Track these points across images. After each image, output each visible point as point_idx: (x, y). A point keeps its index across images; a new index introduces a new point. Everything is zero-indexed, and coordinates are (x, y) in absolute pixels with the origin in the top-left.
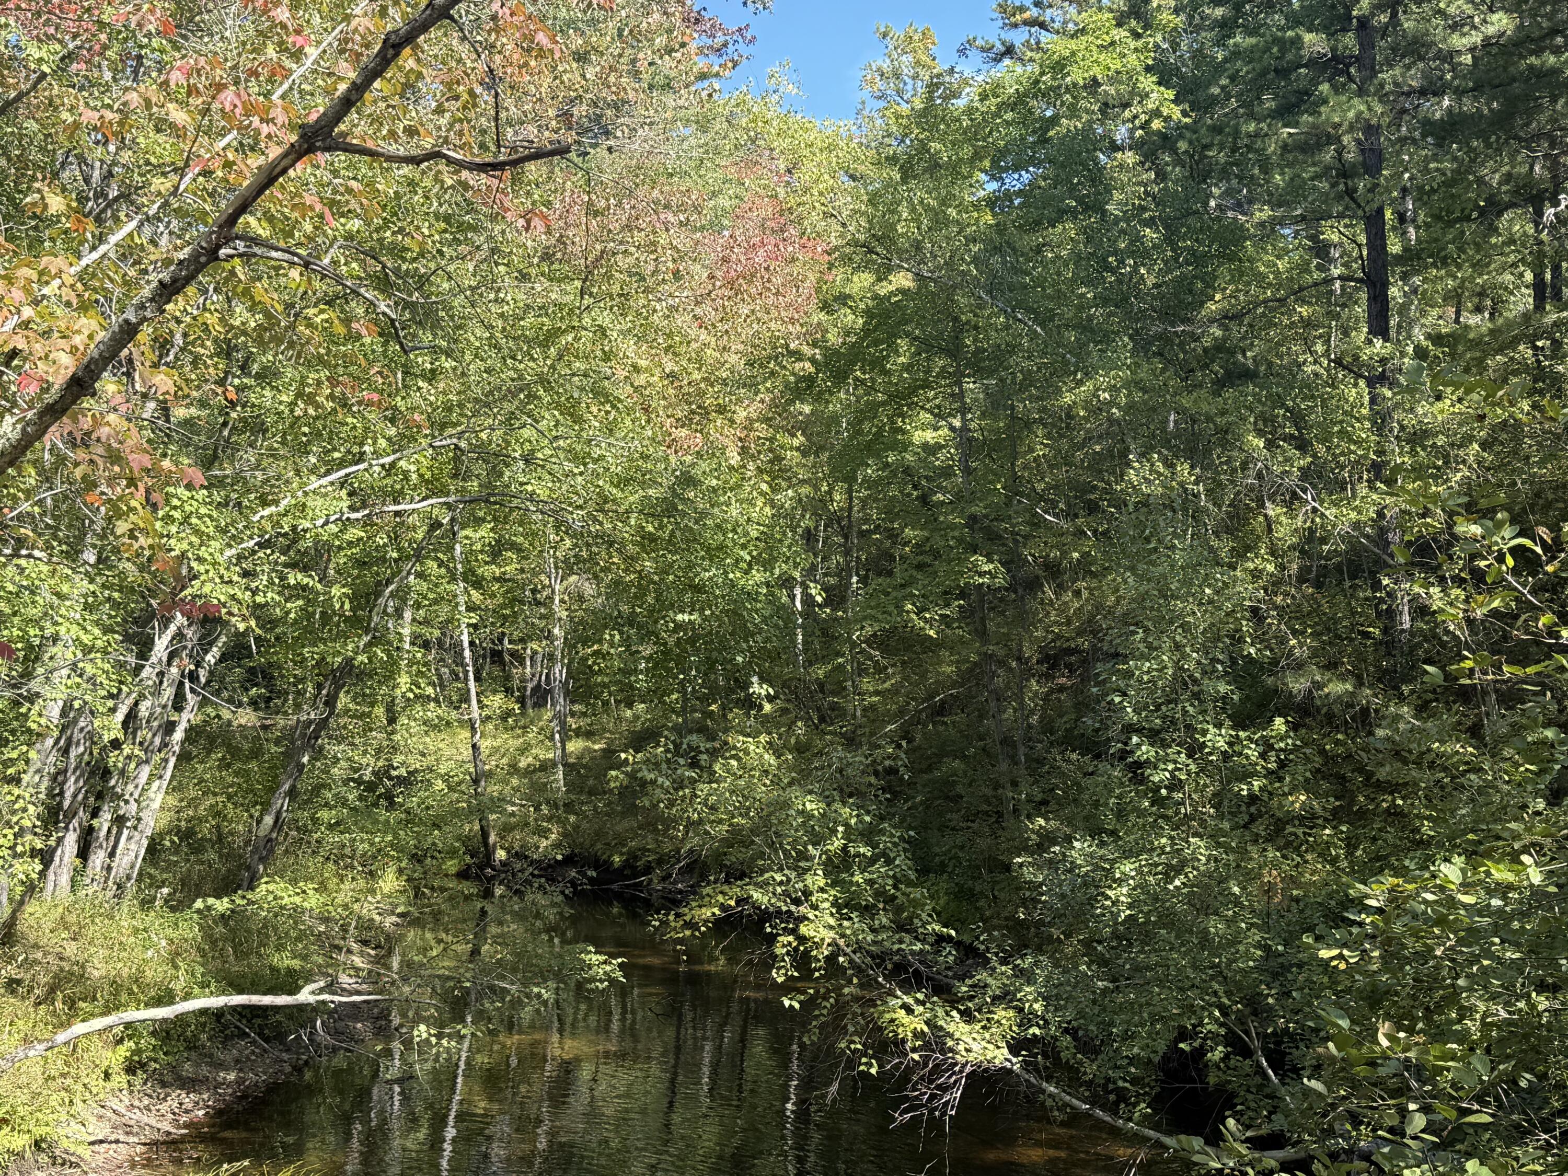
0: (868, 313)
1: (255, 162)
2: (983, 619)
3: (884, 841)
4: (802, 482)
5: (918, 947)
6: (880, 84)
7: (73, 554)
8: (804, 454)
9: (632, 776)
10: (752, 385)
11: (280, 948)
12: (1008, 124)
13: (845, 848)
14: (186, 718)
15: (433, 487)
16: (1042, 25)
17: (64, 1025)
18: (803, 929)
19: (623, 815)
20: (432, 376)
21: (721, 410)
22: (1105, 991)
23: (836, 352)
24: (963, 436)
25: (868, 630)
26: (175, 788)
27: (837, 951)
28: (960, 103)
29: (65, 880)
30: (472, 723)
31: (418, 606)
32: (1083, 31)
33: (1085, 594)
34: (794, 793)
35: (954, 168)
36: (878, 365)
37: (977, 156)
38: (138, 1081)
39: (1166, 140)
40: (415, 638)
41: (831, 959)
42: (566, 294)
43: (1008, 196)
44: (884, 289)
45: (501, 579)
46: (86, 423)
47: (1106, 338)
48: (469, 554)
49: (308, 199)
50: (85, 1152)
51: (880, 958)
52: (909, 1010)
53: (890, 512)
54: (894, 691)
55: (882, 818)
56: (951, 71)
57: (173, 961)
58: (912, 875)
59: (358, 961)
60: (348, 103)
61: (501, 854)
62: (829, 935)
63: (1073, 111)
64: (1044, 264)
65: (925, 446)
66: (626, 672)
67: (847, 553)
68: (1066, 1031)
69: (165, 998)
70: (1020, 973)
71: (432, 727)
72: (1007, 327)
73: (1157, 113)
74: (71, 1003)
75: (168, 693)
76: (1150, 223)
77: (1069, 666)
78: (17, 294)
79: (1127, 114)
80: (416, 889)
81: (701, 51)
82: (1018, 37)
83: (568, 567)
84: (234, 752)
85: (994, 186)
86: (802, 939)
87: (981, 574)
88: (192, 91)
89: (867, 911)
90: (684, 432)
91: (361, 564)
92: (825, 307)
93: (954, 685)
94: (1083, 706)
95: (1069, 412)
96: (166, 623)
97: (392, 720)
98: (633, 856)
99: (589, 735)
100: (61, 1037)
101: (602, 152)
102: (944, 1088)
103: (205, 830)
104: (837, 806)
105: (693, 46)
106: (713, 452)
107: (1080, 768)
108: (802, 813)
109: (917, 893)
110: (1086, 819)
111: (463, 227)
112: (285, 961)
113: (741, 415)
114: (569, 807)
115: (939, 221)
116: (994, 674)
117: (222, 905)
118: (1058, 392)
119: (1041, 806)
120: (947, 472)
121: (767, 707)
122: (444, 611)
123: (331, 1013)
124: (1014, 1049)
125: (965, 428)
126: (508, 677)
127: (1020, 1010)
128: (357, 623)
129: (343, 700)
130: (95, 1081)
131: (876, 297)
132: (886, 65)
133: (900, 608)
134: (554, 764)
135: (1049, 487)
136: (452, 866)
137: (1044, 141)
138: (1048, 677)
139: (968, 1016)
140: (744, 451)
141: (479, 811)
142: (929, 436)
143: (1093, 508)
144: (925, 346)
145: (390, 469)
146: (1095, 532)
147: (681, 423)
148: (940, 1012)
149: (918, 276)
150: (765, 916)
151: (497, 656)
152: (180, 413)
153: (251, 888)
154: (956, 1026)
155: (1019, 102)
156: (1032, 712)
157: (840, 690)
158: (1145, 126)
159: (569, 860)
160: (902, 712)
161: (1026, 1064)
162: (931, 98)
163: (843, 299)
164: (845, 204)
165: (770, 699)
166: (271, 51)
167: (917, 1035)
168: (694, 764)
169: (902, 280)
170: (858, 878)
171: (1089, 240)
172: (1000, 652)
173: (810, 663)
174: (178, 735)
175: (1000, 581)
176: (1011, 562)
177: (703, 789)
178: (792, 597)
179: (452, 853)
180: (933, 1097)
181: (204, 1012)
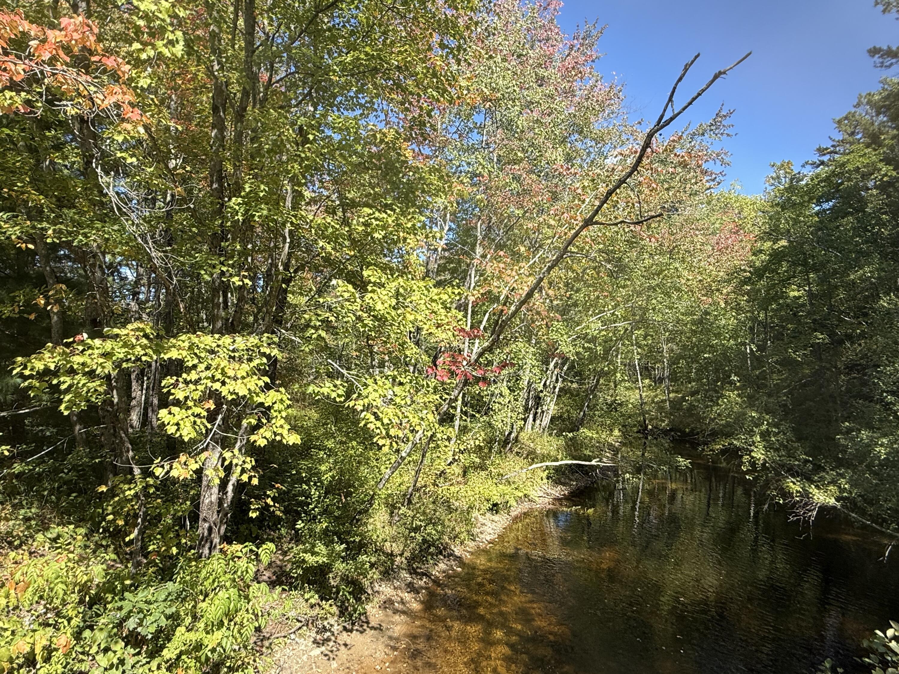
0: (770, 255)
1: (573, 232)
2: (820, 354)
3: (782, 428)
4: (748, 311)
5: (797, 463)
6: (772, 181)
7: (529, 341)
8: (748, 302)
9: (690, 404)
10: (729, 281)
11: (586, 449)
12: (823, 187)
13: (767, 429)
14: (559, 385)
15: (625, 319)
16: (836, 153)
17: (530, 465)
18: (753, 454)
19: (689, 417)
20: (624, 287)
21: (718, 290)
22: (876, 484)
23: (760, 269)
24: (810, 294)
25: (774, 359)
26: (557, 404)
27: (765, 462)
28: (803, 183)
29: (530, 427)
30: (639, 388)
31: (622, 353)
32: (852, 152)
33: (863, 345)
34: (748, 411)
35: (801, 204)
36: (775, 271)
37: (811, 199)
38: (550, 481)
39: (890, 184)
40: (622, 362)
41: (764, 465)
42: (665, 259)
43: (824, 211)
44: (776, 247)
45: (647, 345)
46: (531, 305)
47: (868, 254)
48: (637, 338)
49: (587, 240)
50: (537, 499)
51: (782, 466)
52: (794, 483)
53: (781, 319)
54: (786, 378)
55: (781, 420)
56: (799, 173)
57: (558, 450)
58: (794, 439)
59: (608, 454)
60: (596, 212)
61: (650, 427)
62: (762, 457)
63: (849, 179)
64: (840, 231)
65: (795, 297)
66: (688, 373)
67: (766, 333)
68: (859, 496)
69: (556, 460)
70: (839, 475)
71: (627, 389)
72: (825, 254)
73: (886, 175)
74: (533, 460)
75: (554, 378)
76: (885, 213)
77: (857, 370)
78: (514, 273)
79: (872, 177)
80: (624, 434)
81: (707, 181)
82: (826, 158)
83: (668, 341)
84: (572, 394)
85: (818, 208)
86: (753, 457)
87: (819, 339)
88: (556, 215)
89: (777, 450)
90: (705, 298)
91: (606, 342)
92: (754, 254)
93: (810, 377)
94: (865, 384)
95: (853, 282)
96: (553, 359)
97: (616, 387)
98: (692, 430)
99: (677, 392)
100: (530, 468)
101: (676, 216)
102: (810, 511)
103: (565, 415)
104: (764, 415)
105: (704, 181)
106: (716, 304)
107: (863, 405)
108: (751, 416)
109: (796, 445)
110: (867, 423)
111: (632, 243)
112: (587, 452)
113: (725, 291)
114: (671, 414)
115: (796, 221)
116: (825, 373)
117: (570, 435)
118: (849, 275)
119: (847, 419)
120: (803, 305)
121: (738, 384)
122: (630, 355)
123: (601, 468)
124: (837, 499)
125: (810, 290)
126: (651, 375)
127: (840, 487)
128: (605, 358)
129: (602, 381)
130: (539, 481)
131: (773, 249)
132: (774, 175)
133: (787, 352)
134: (666, 400)
135: (846, 308)
136: (635, 429)
137: (838, 191)
138: (848, 374)
139: (817, 487)
140: (726, 303)
141: (643, 413)
142: (796, 294)
143: (866, 315)
144: (794, 264)
145: (613, 314)
146: (867, 323)
147: (703, 295)
148: (807, 485)
149: (789, 241)
150: (739, 449)
151: (646, 368)
152: (555, 303)
153: (578, 430)
154: (813, 490)
155: (827, 179)
156: (842, 386)
157: (765, 379)
158: (881, 180)
159: (671, 430)
160: (789, 386)
161: (842, 506)
162: (792, 183)
163: (761, 251)
164: (760, 221)
165: (739, 381)
166: (576, 202)
167: (797, 492)
168: (712, 401)
169: (784, 243)
170: (773, 439)
171: (859, 222)
172: (828, 366)
173: (753, 370)
174: (557, 390)
175: (827, 341)
176: (832, 334)
177: (715, 408)
178: (746, 349)
179: (635, 426)
180: (804, 513)
181: (566, 465)
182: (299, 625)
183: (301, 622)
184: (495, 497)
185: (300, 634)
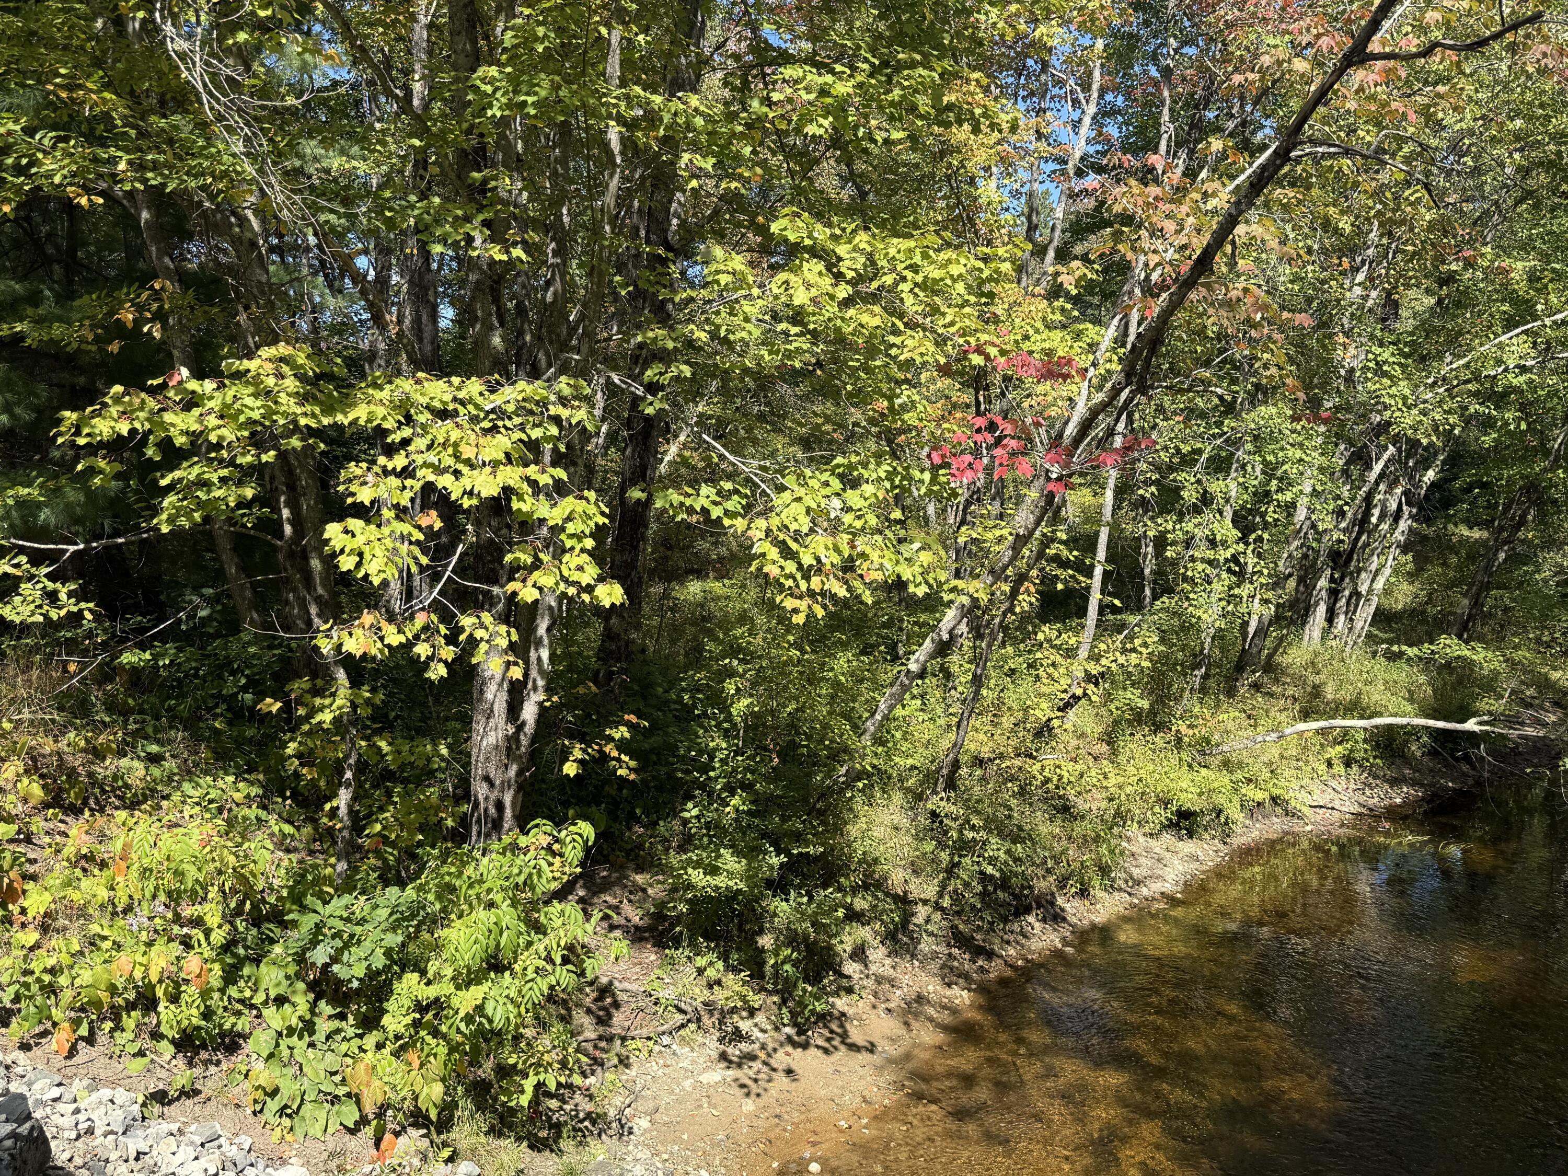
60: (1375, 23)
100: (1289, 730)
123: (1491, 740)
130: (1321, 767)
182: (679, 1018)
183: (684, 1012)
184: (1183, 796)
185: (683, 1038)
